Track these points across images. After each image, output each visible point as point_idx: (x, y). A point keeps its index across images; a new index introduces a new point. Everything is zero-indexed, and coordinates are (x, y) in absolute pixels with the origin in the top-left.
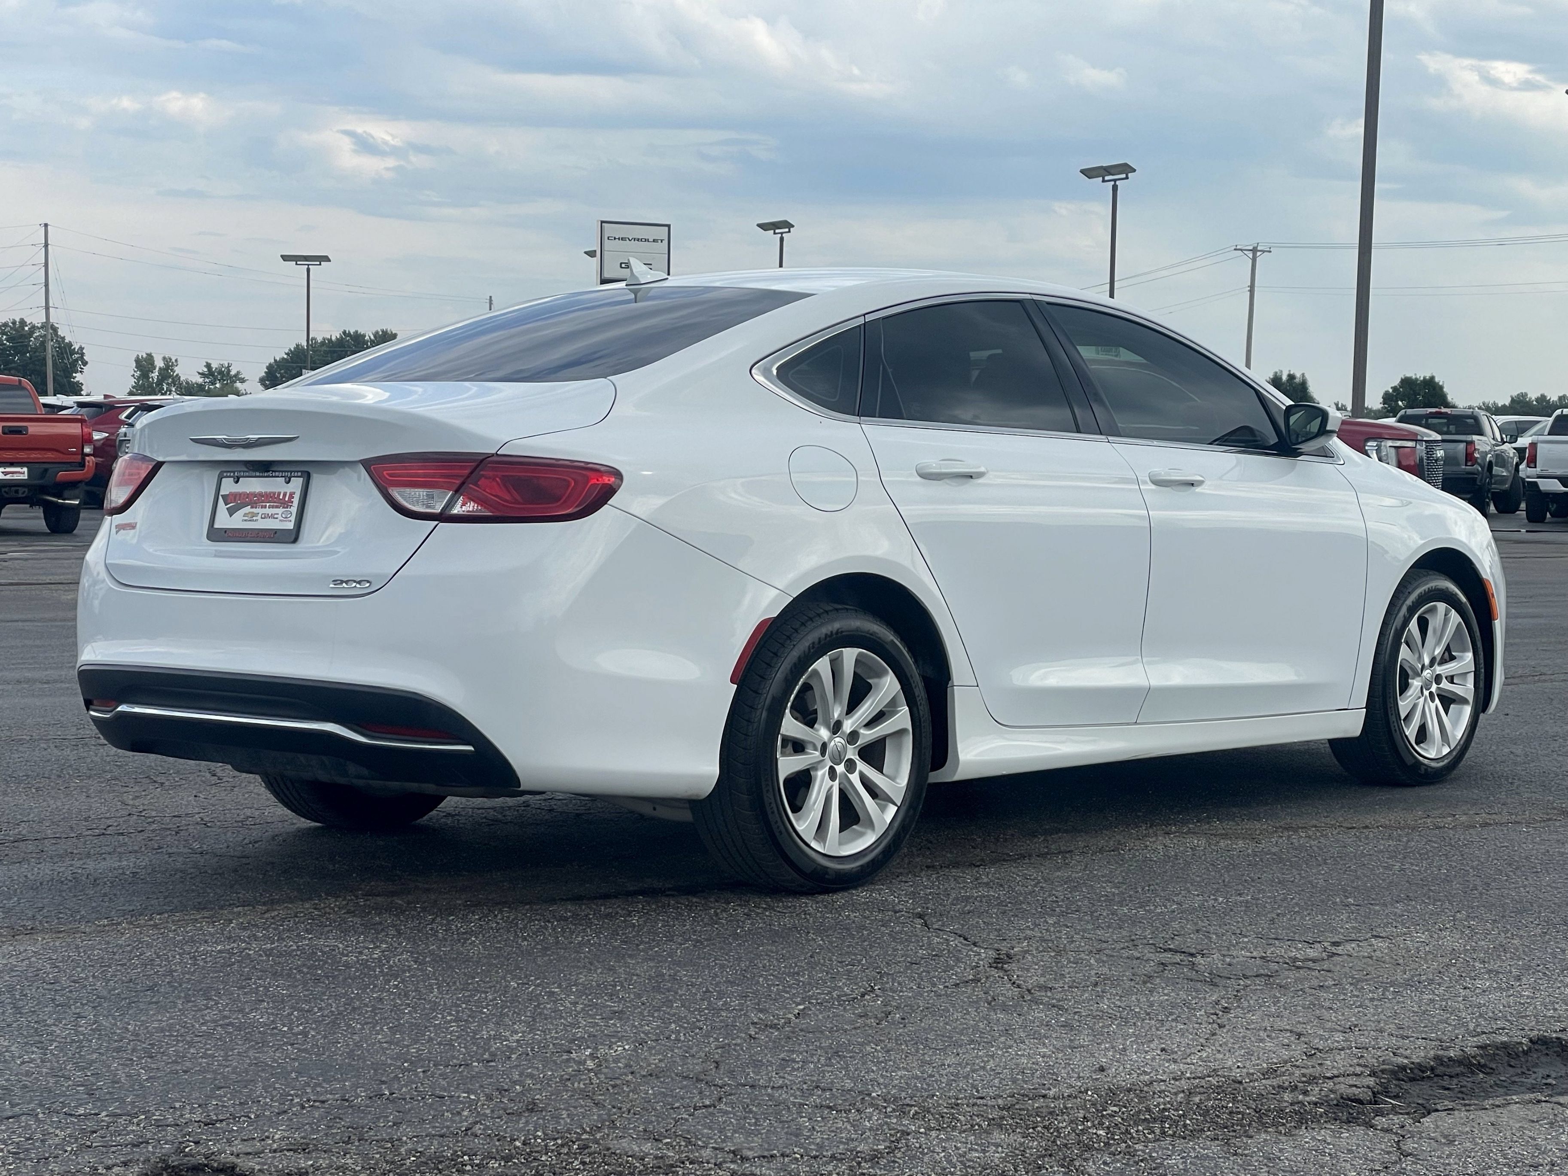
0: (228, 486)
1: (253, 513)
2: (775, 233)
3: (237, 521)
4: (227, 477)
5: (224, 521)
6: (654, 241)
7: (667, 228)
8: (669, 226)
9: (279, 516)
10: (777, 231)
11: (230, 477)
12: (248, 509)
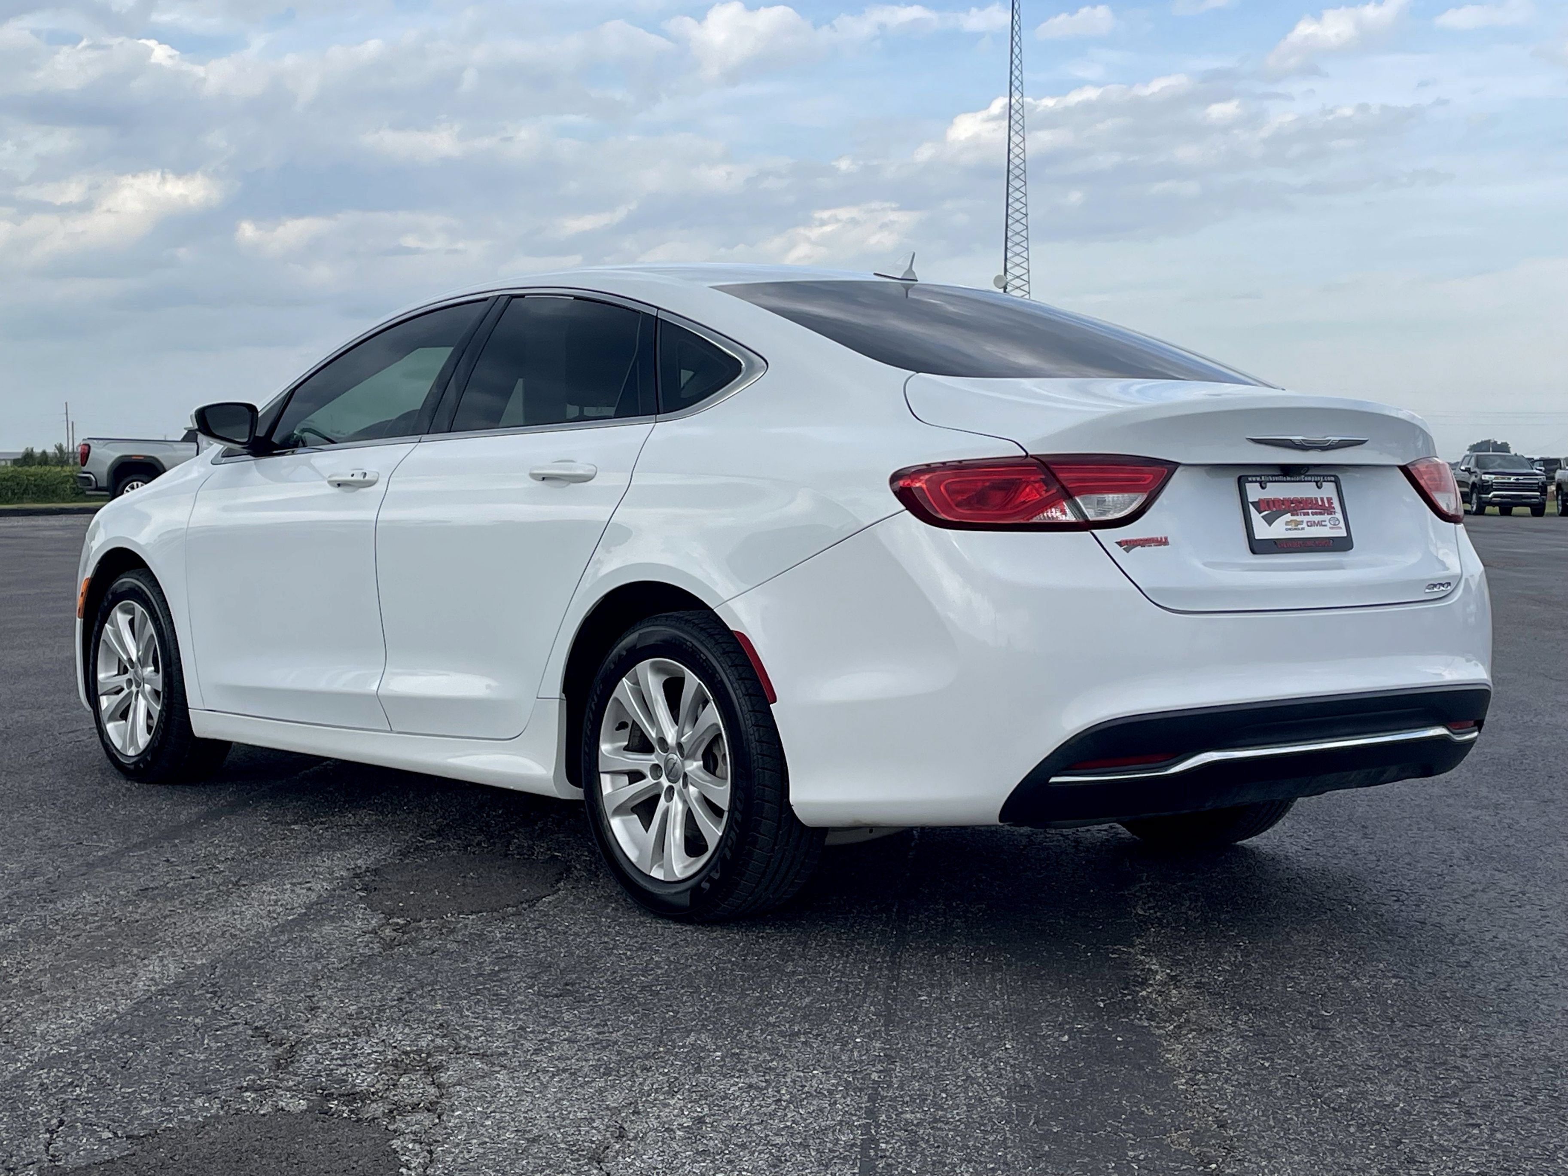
0: (1254, 492)
1: (1295, 521)
3: (1279, 530)
4: (1252, 482)
5: (1263, 531)
9: (1327, 523)
11: (1256, 482)
12: (1288, 517)
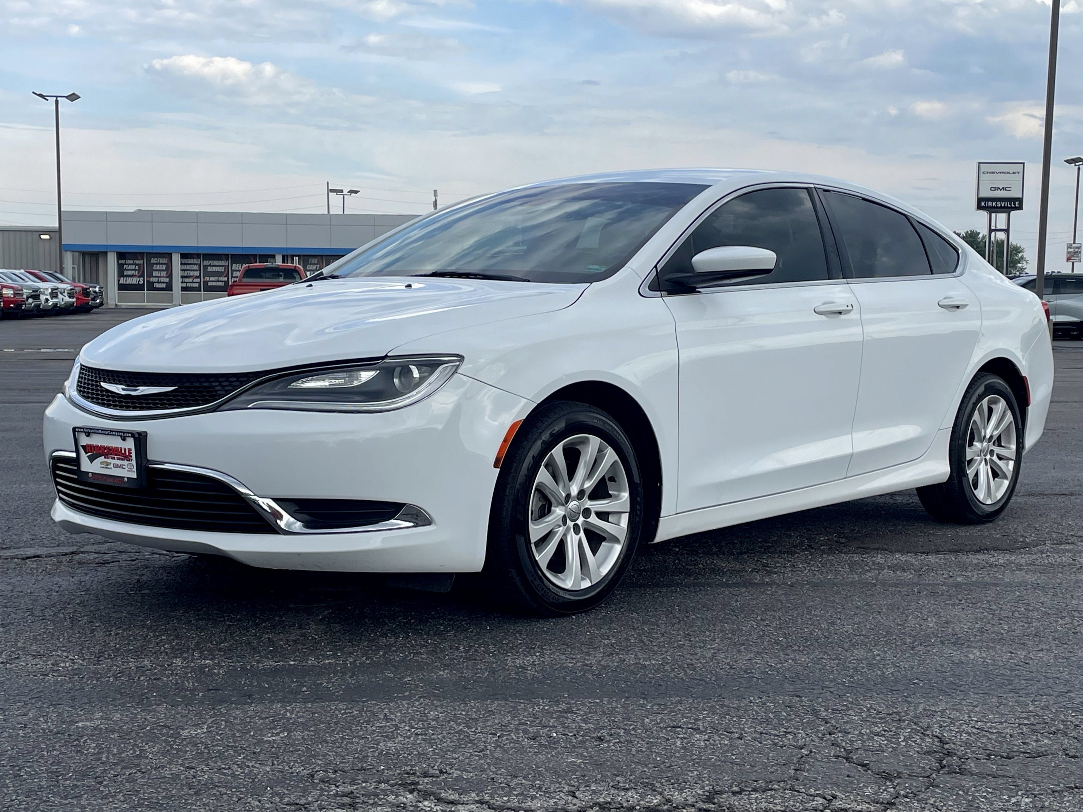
2: (1075, 165)
6: (1013, 173)
7: (1022, 165)
8: (1023, 163)
10: (1077, 164)
